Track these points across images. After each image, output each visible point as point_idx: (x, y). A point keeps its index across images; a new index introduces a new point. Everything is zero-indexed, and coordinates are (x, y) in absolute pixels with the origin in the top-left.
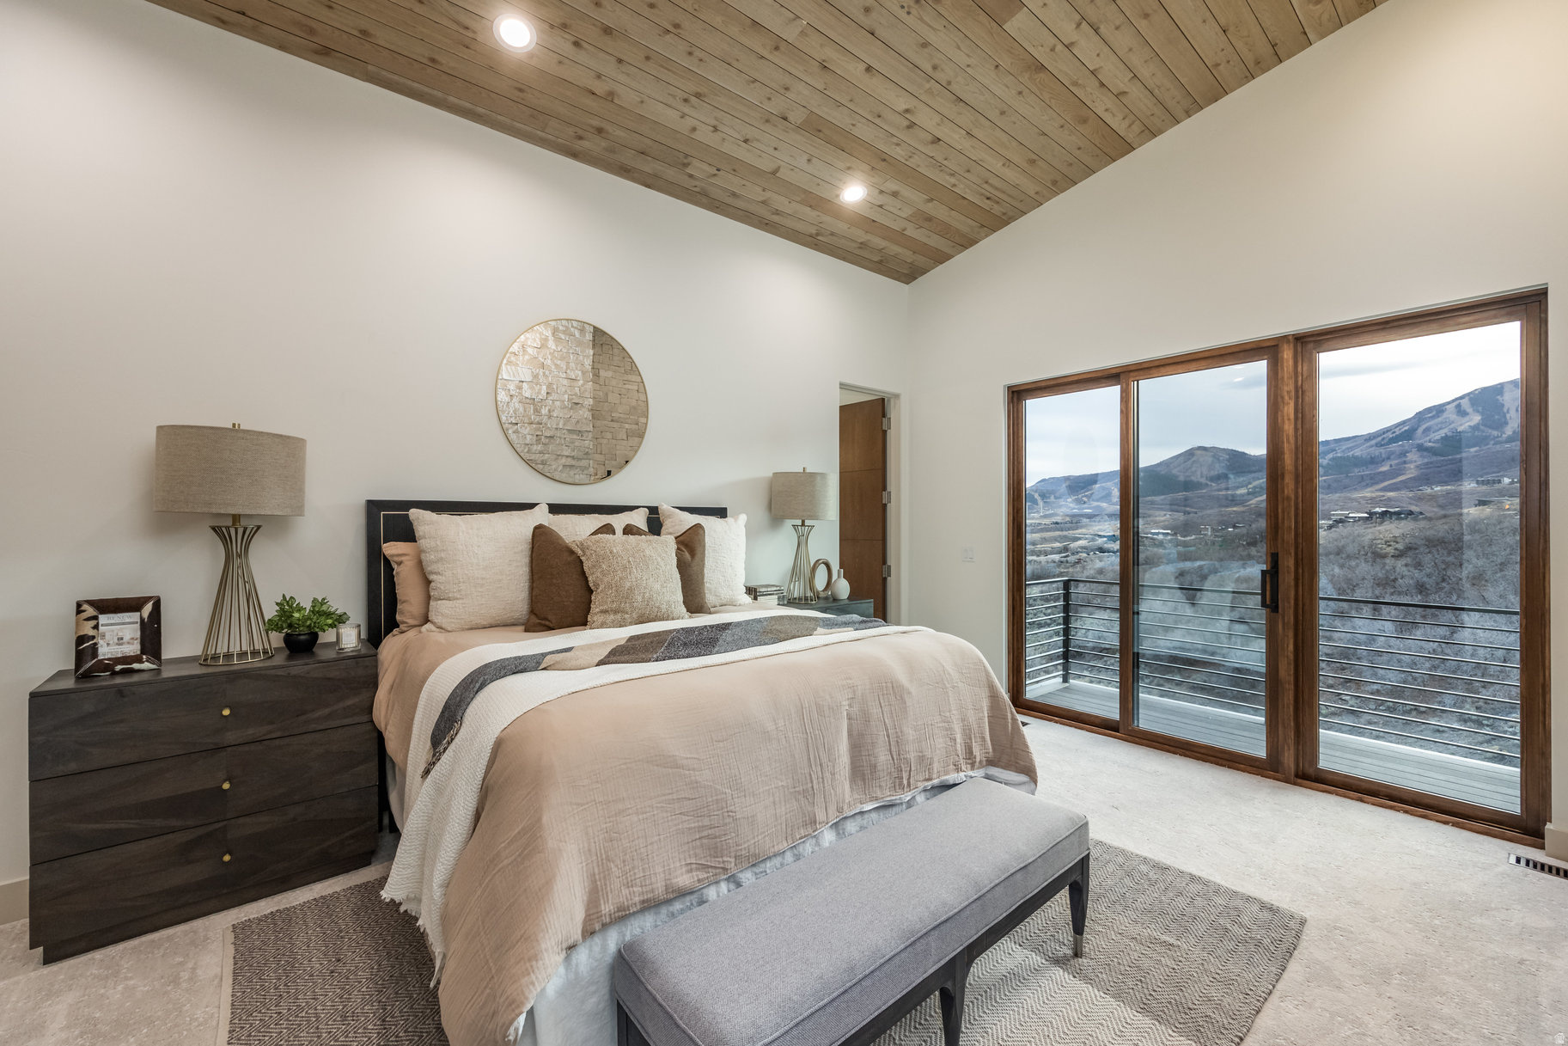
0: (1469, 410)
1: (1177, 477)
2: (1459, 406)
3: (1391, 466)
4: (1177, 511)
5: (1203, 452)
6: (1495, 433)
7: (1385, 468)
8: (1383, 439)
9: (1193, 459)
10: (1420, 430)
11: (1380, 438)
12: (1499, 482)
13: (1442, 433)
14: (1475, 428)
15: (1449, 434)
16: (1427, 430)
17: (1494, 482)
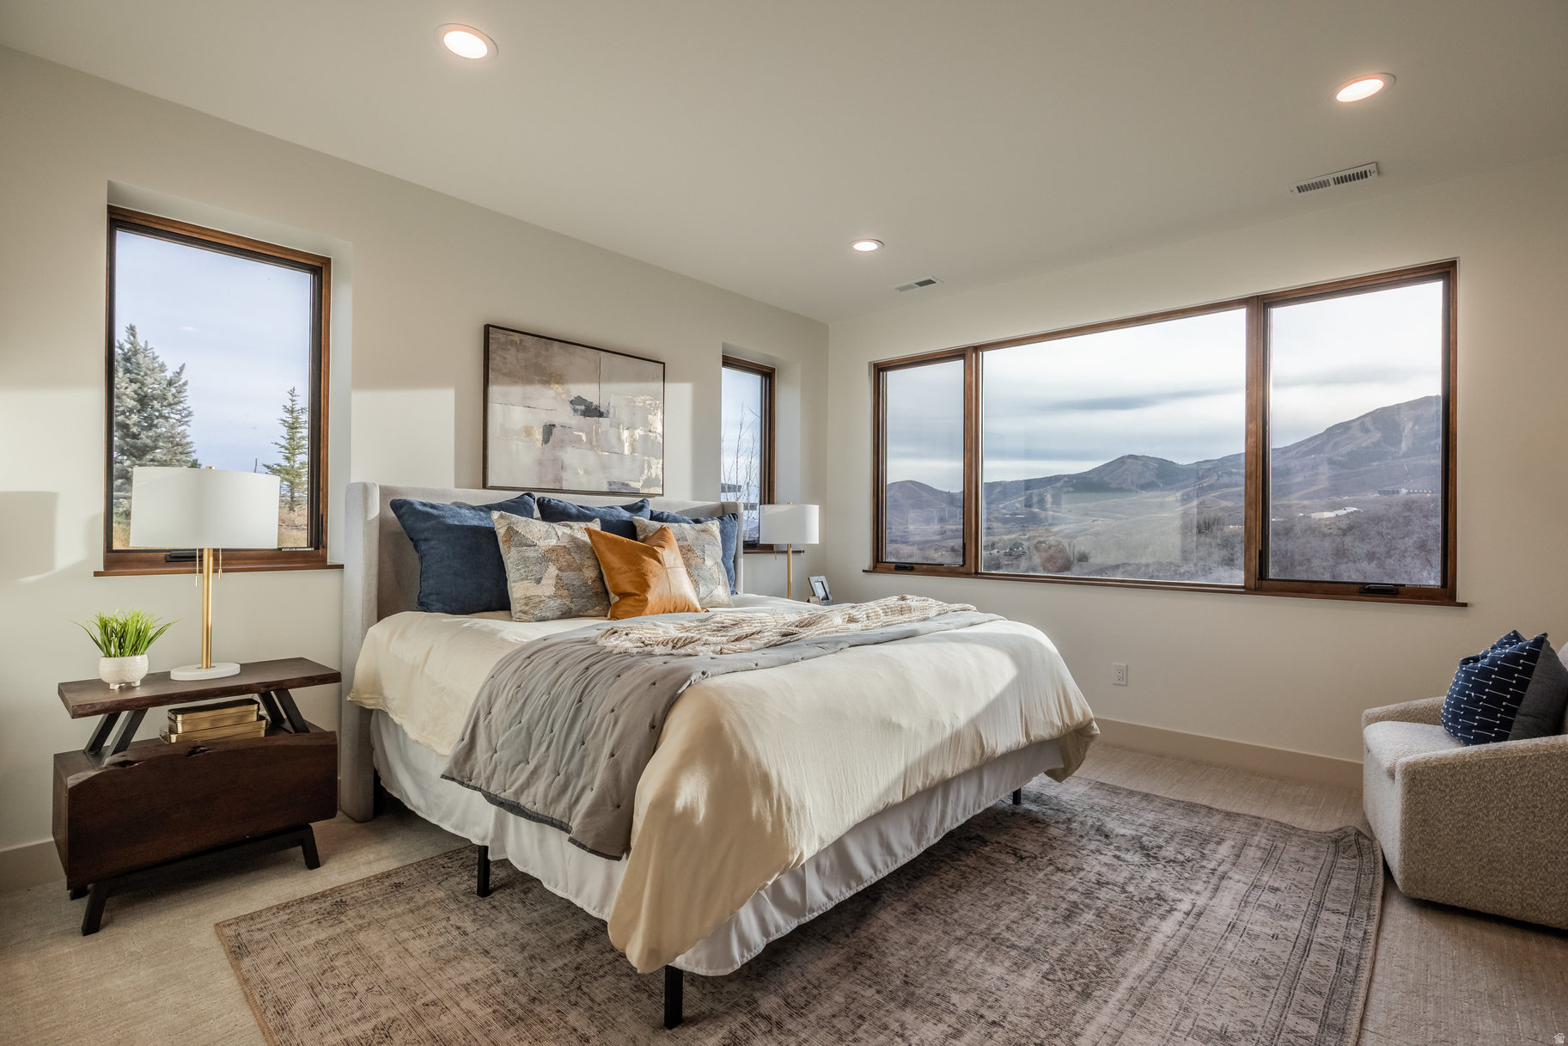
0: (1372, 428)
1: (1109, 484)
2: (1362, 424)
3: (1305, 477)
4: (1109, 518)
5: (1135, 461)
6: (1393, 449)
7: (1299, 479)
8: (1297, 453)
9: (1123, 468)
10: (1331, 444)
11: (1296, 451)
12: (1398, 492)
13: (1349, 448)
14: (1377, 444)
15: (1355, 449)
16: (1335, 445)
17: (1393, 492)
